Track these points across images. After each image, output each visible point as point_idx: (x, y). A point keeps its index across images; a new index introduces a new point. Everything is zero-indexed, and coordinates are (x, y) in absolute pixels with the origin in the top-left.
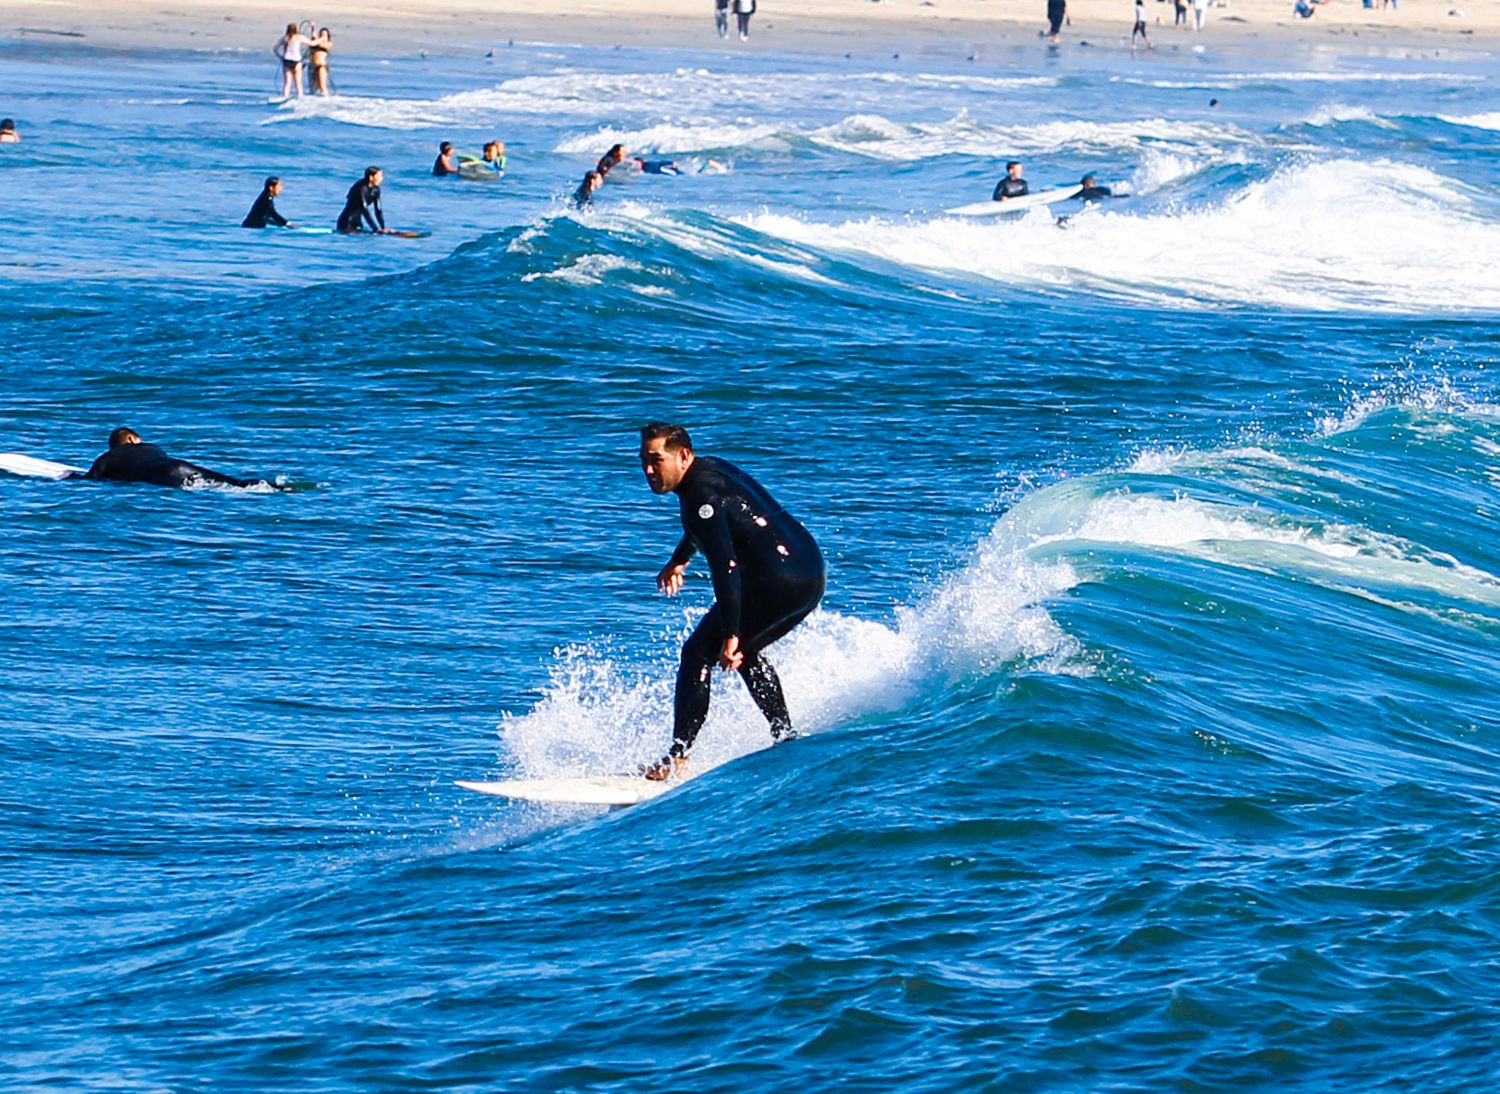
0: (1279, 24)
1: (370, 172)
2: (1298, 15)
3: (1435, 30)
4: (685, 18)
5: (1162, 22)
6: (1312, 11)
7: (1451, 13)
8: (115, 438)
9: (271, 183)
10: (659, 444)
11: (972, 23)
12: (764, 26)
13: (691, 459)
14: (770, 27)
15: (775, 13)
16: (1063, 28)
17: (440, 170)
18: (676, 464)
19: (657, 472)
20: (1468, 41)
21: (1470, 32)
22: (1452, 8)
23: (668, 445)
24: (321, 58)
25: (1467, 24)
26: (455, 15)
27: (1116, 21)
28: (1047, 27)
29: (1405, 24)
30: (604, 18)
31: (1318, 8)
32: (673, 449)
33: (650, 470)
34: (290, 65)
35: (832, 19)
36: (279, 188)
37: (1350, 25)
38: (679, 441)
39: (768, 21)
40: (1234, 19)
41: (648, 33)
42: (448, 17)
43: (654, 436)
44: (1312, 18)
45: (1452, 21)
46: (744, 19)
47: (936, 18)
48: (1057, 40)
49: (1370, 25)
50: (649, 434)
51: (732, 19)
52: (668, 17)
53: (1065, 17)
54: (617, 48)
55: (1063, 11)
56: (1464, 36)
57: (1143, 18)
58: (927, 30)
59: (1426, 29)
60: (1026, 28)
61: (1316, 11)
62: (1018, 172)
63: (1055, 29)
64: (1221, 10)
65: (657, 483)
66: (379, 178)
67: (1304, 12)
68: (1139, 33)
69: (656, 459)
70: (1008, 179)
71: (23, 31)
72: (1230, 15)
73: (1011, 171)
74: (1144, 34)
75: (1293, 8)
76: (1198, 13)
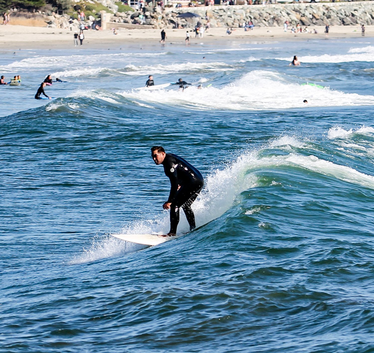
0: (222, 36)
2: (228, 34)
3: (263, 36)
4: (66, 41)
5: (192, 37)
6: (231, 32)
7: (268, 31)
10: (156, 152)
12: (87, 42)
13: (165, 155)
14: (88, 43)
15: (90, 39)
16: (165, 39)
18: (161, 157)
19: (157, 159)
20: (273, 39)
21: (273, 36)
22: (268, 30)
23: (158, 151)
25: (272, 34)
26: (5, 43)
27: (180, 37)
28: (162, 39)
29: (255, 35)
30: (44, 42)
31: (233, 32)
32: (160, 152)
33: (155, 159)
35: (105, 40)
37: (241, 36)
39: (87, 41)
40: (211, 35)
41: (56, 45)
42: (3, 43)
44: (231, 35)
45: (268, 33)
46: (81, 41)
47: (132, 38)
49: (246, 35)
51: (78, 41)
52: (61, 41)
53: (166, 37)
54: (50, 50)
55: (165, 35)
56: (272, 37)
57: (188, 36)
58: (129, 41)
59: (261, 36)
60: (156, 40)
61: (232, 32)
62: (152, 78)
64: (207, 33)
67: (229, 33)
68: (187, 40)
69: (156, 156)
70: (149, 80)
72: (209, 34)
73: (150, 78)
74: (188, 40)
75: (226, 32)
76: (201, 34)
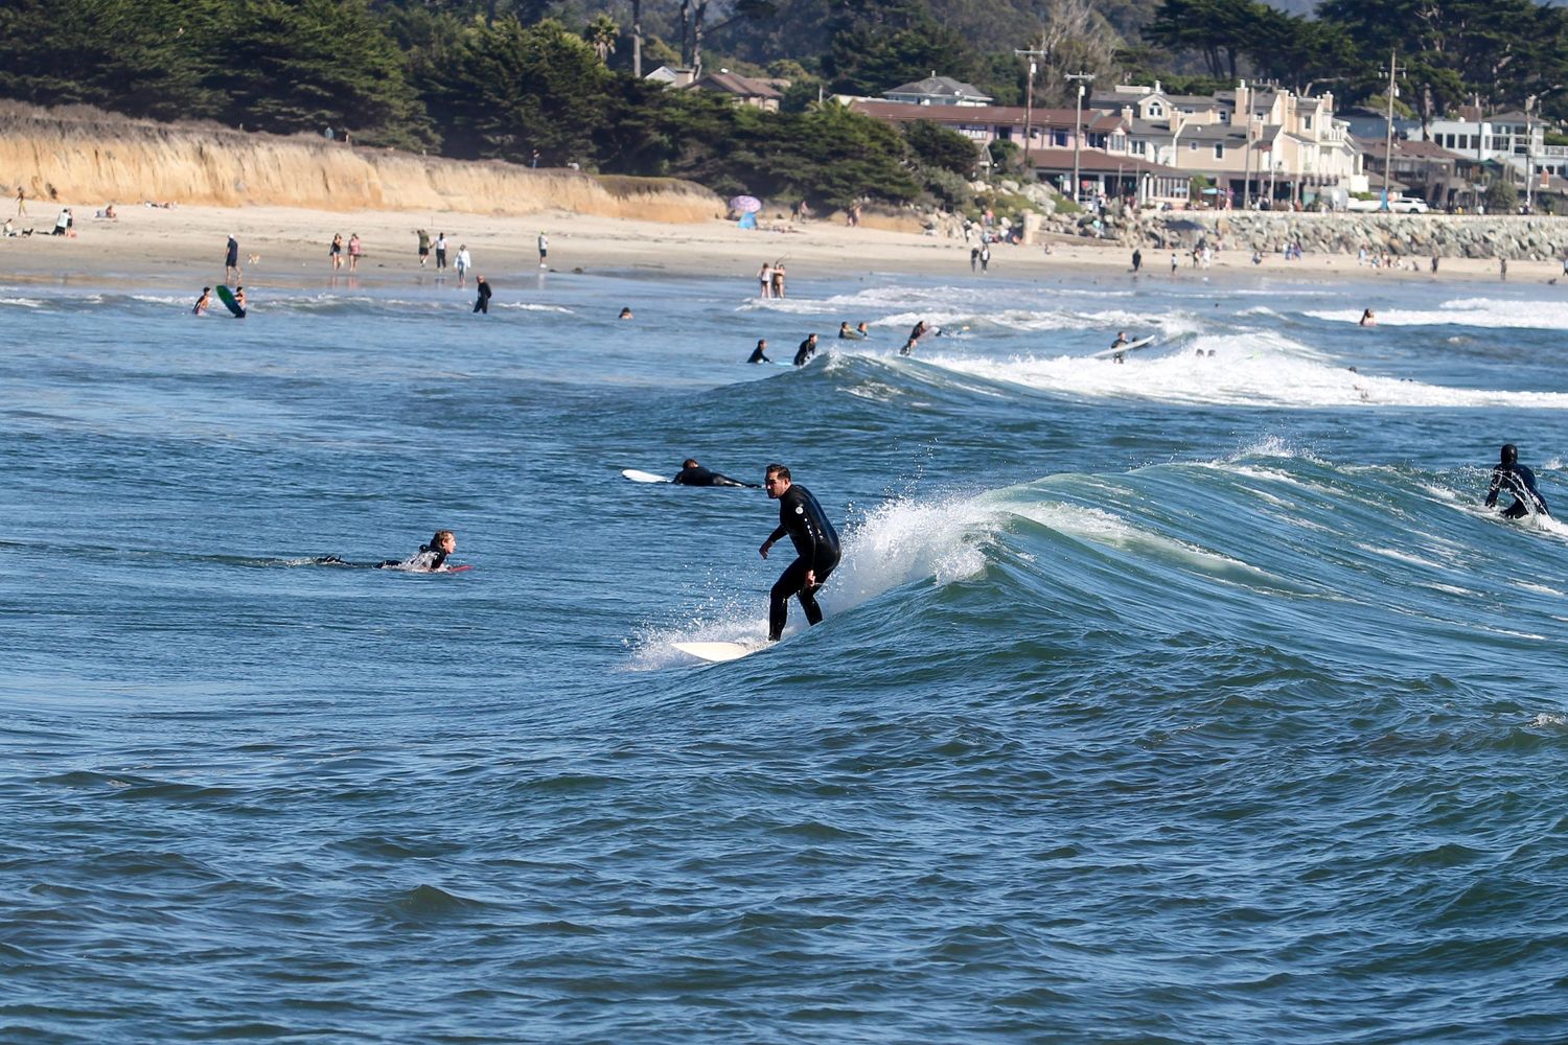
1: (811, 336)
2: (1254, 263)
6: (1260, 261)
8: (686, 465)
9: (761, 343)
11: (1095, 266)
13: (790, 484)
16: (1140, 268)
17: (842, 335)
18: (782, 486)
19: (772, 489)
23: (780, 476)
24: (780, 279)
28: (1133, 267)
31: (1263, 260)
32: (782, 478)
33: (769, 487)
34: (765, 283)
36: (765, 345)
38: (785, 475)
43: (772, 471)
44: (1260, 265)
45: (1329, 266)
46: (984, 263)
48: (1137, 274)
50: (770, 469)
51: (979, 264)
53: (1141, 263)
55: (1140, 260)
57: (1175, 263)
63: (1136, 269)
64: (1216, 260)
65: (771, 494)
66: (815, 339)
67: (1257, 262)
69: (772, 482)
71: (636, 265)
75: (1251, 259)
76: (1204, 261)
